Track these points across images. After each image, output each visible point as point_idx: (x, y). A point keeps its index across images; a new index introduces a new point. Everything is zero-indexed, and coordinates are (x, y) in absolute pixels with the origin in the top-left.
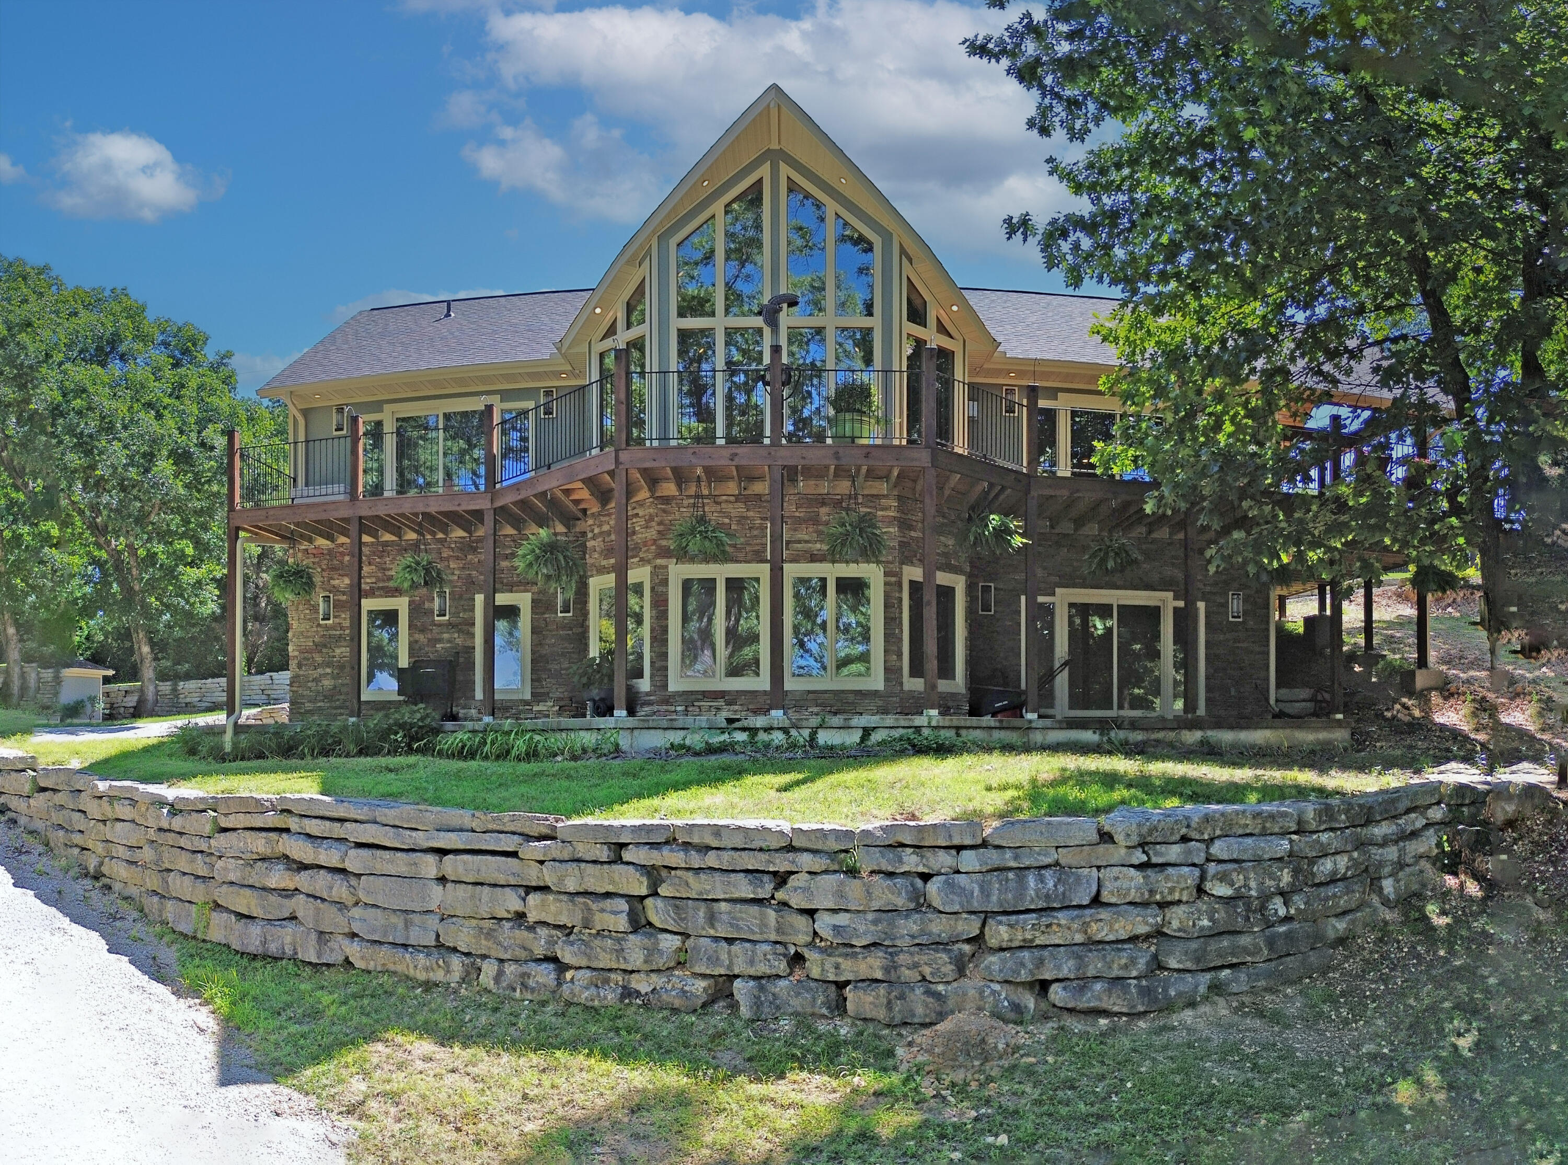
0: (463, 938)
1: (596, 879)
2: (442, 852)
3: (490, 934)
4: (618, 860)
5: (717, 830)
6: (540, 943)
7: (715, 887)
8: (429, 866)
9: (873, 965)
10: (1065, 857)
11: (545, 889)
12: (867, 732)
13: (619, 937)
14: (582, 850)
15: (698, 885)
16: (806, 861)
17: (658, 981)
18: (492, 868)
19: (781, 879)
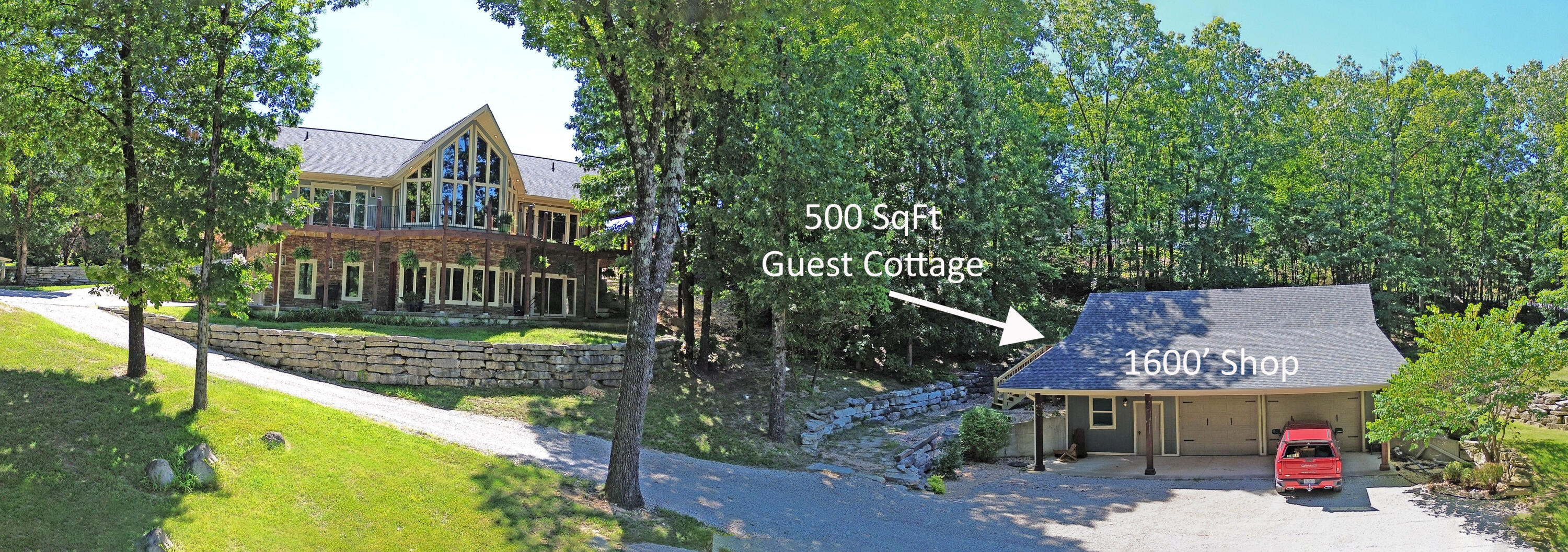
0: (468, 374)
1: (505, 358)
2: (460, 352)
3: (476, 373)
4: (509, 353)
5: (534, 346)
6: (491, 374)
7: (534, 359)
8: (456, 355)
9: (569, 376)
10: (606, 353)
11: (492, 360)
12: (510, 321)
13: (513, 371)
14: (500, 350)
15: (529, 359)
16: (555, 353)
17: (521, 382)
18: (477, 356)
19: (548, 357)
